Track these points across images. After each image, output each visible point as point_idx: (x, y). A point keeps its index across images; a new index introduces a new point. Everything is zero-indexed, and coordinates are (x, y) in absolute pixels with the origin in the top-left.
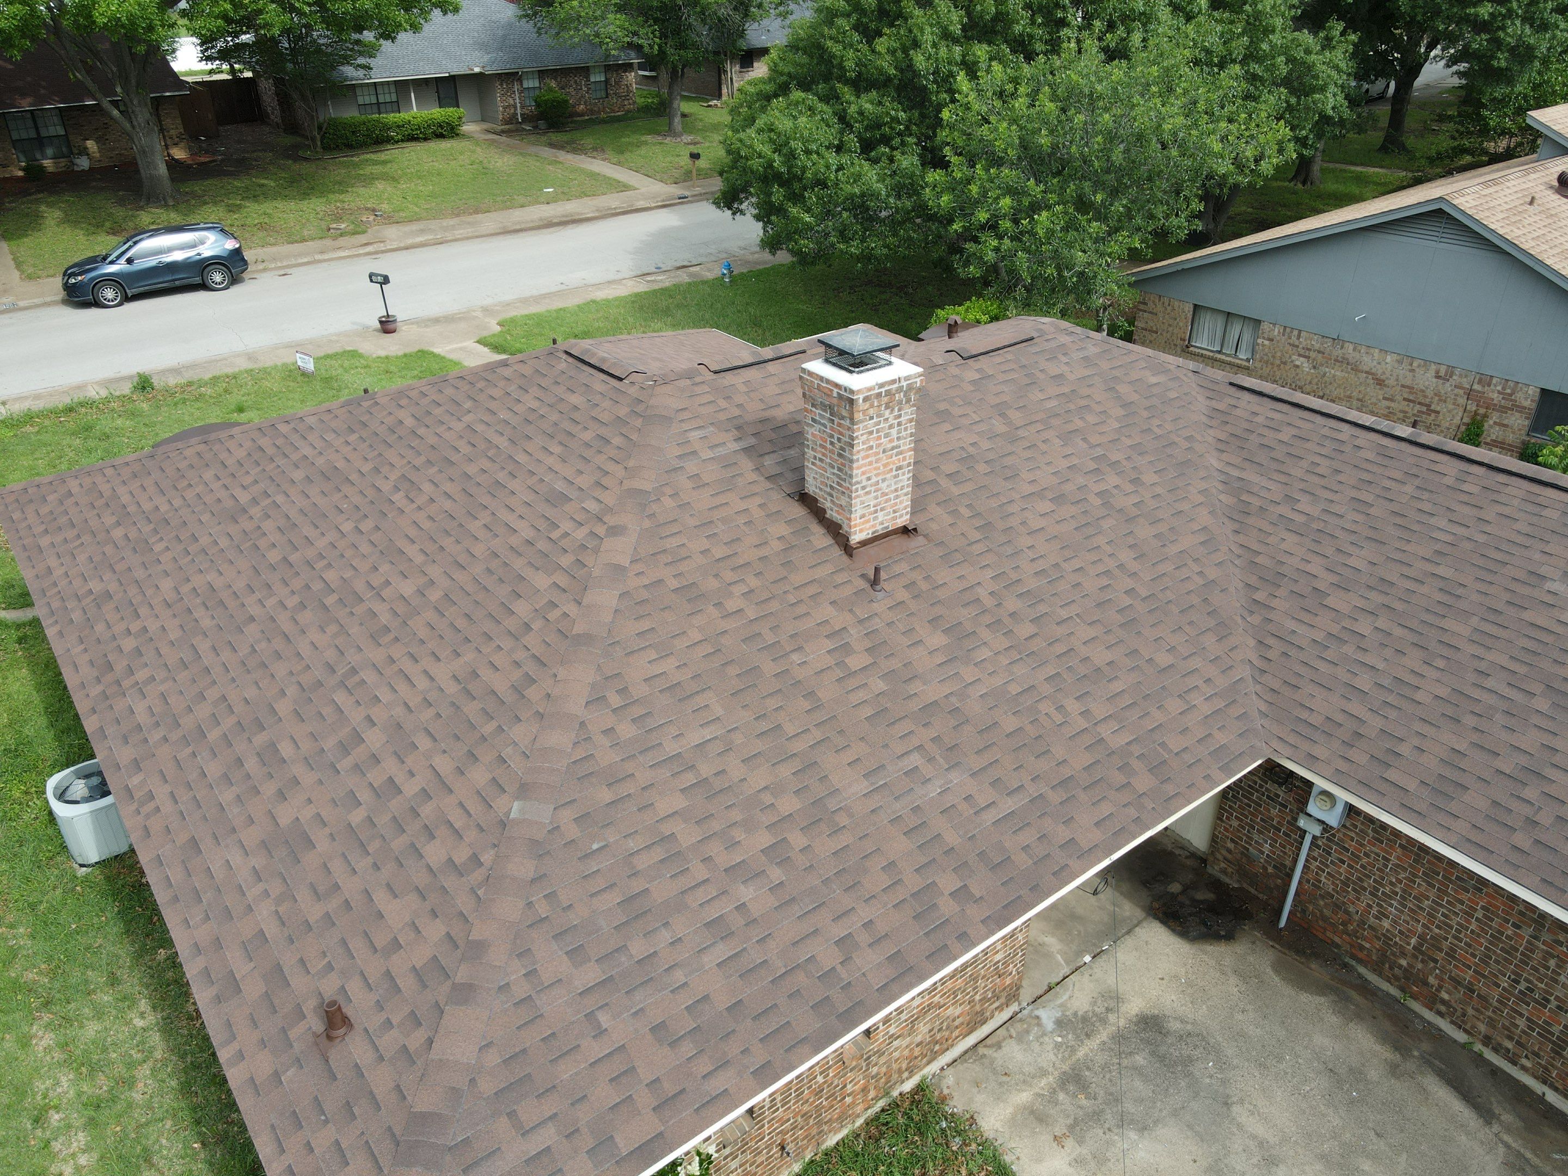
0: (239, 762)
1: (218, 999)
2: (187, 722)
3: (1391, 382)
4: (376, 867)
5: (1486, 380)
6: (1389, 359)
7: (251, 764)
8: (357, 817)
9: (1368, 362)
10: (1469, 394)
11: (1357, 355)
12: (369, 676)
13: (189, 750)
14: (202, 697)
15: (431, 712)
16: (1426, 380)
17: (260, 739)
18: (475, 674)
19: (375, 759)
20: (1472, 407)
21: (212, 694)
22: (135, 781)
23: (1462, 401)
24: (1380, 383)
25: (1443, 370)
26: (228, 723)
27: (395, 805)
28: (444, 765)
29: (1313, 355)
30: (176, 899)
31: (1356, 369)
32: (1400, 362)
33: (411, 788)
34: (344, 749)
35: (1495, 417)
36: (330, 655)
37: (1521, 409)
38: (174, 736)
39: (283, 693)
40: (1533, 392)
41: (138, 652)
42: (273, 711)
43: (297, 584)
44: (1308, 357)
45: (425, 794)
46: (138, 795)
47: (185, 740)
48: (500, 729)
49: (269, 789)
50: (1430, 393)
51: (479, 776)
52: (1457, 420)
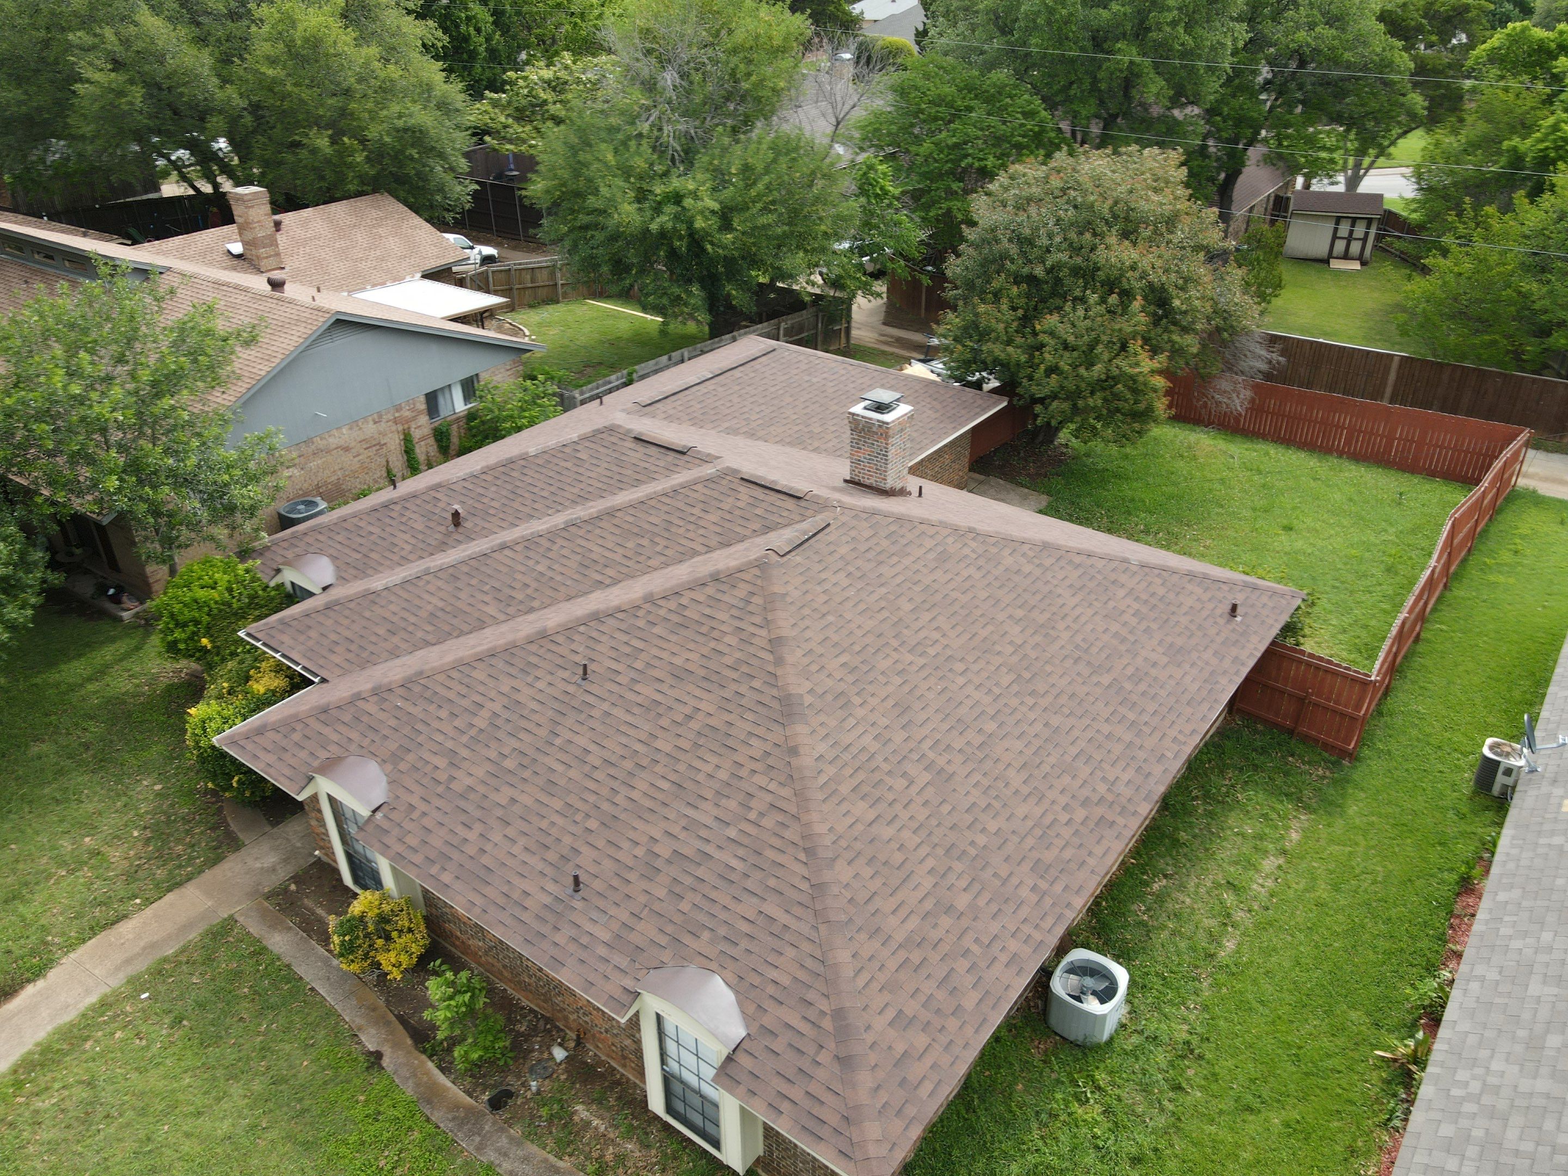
0: (1144, 694)
1: (1243, 664)
2: (1128, 737)
3: (353, 445)
4: (1173, 613)
5: (398, 408)
6: (344, 431)
7: (1142, 687)
8: (1154, 626)
9: (333, 441)
10: (396, 421)
11: (324, 442)
12: (1078, 639)
13: (1144, 728)
14: (1109, 736)
15: (1095, 603)
16: (370, 429)
17: (1128, 686)
18: (1071, 586)
19: (1125, 624)
20: (400, 428)
21: (1106, 729)
22: (1170, 755)
23: (394, 428)
24: (347, 449)
25: (375, 416)
26: (1123, 710)
27: (1144, 610)
28: (1121, 593)
29: (297, 461)
30: (1216, 701)
31: (329, 451)
32: (351, 429)
33: (1136, 606)
34: (1123, 640)
35: (413, 425)
36: (1068, 663)
37: (420, 412)
38: (1138, 742)
39: (1097, 684)
40: (423, 399)
41: (1085, 803)
42: (1109, 686)
43: (1014, 702)
44: (295, 465)
45: (1137, 599)
46: (1176, 748)
47: (1139, 733)
48: (1099, 572)
49: (1154, 672)
50: (376, 436)
51: (1123, 578)
52: (397, 441)
